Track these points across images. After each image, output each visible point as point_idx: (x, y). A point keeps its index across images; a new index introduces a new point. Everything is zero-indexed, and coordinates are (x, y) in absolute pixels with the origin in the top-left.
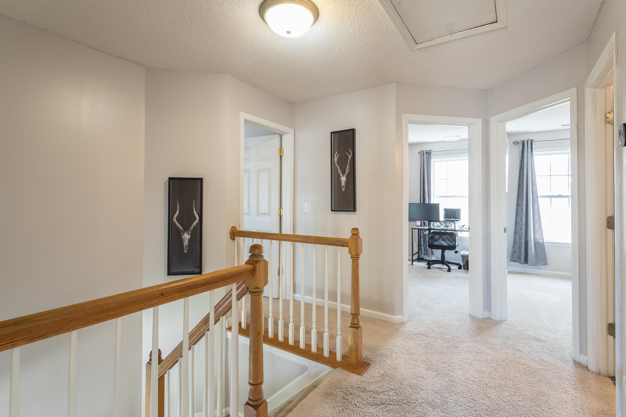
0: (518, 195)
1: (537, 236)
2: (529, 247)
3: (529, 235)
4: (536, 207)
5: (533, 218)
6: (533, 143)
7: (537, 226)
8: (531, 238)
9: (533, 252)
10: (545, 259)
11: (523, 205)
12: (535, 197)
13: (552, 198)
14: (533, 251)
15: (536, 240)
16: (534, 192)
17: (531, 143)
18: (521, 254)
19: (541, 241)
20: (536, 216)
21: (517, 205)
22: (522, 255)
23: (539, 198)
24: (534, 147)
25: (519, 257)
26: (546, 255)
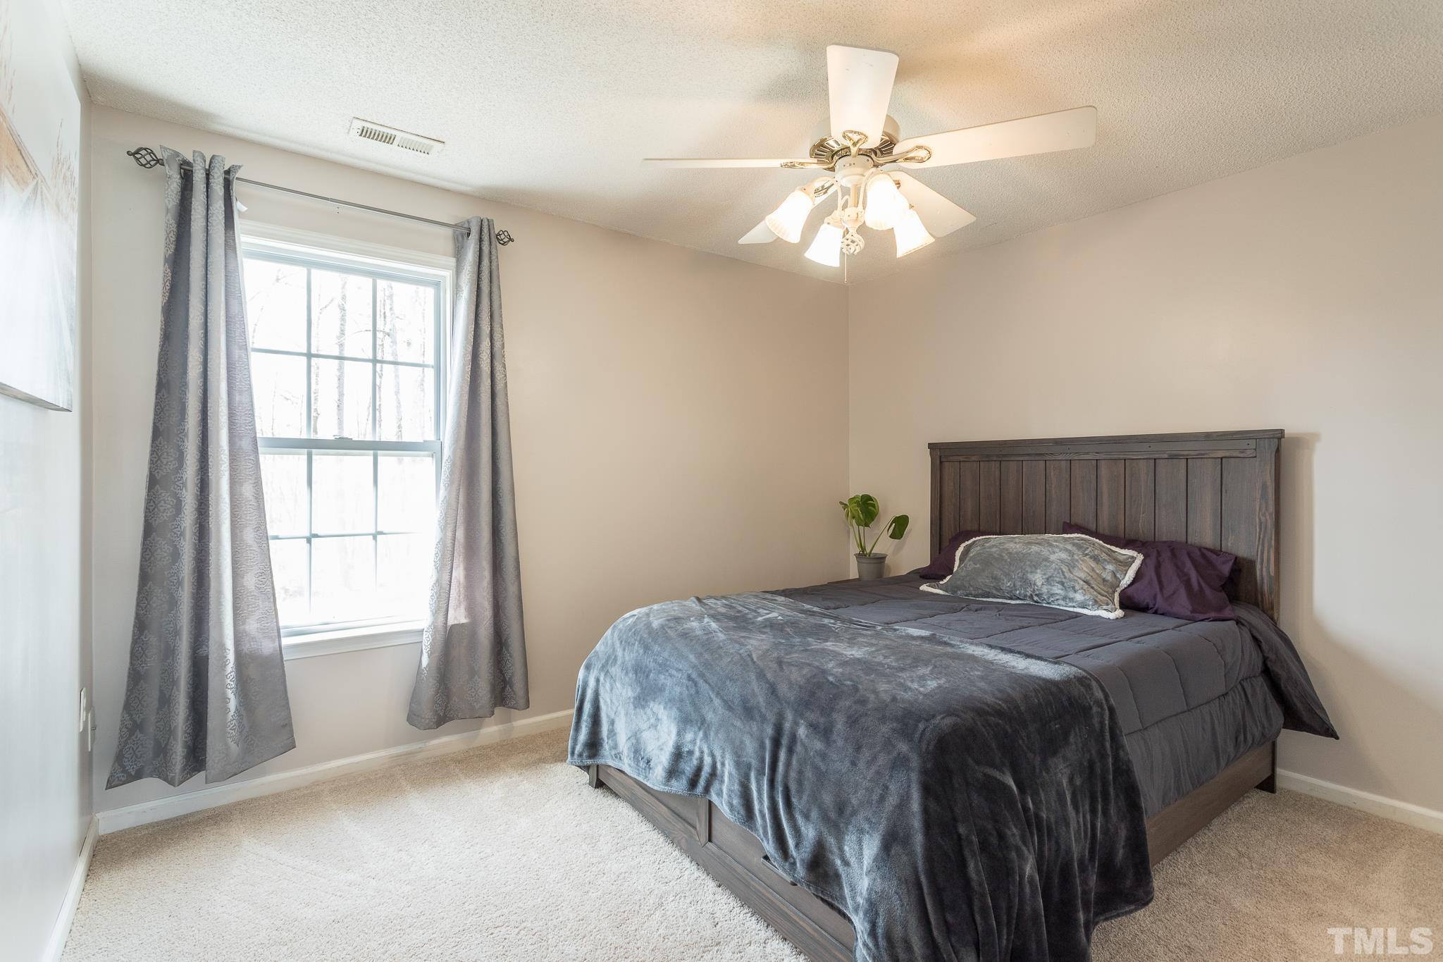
0: (157, 433)
1: (252, 626)
2: (210, 693)
3: (213, 634)
4: (247, 490)
5: (233, 547)
6: (237, 187)
7: (250, 581)
8: (222, 646)
9: (232, 713)
10: (284, 726)
11: (184, 484)
12: (245, 444)
13: (314, 451)
14: (233, 704)
15: (246, 647)
16: (241, 419)
17: (228, 185)
18: (171, 732)
19: (267, 647)
20: (249, 536)
21: (153, 482)
22: (175, 739)
23: (260, 450)
24: (239, 206)
25: (162, 750)
26: (289, 709)
